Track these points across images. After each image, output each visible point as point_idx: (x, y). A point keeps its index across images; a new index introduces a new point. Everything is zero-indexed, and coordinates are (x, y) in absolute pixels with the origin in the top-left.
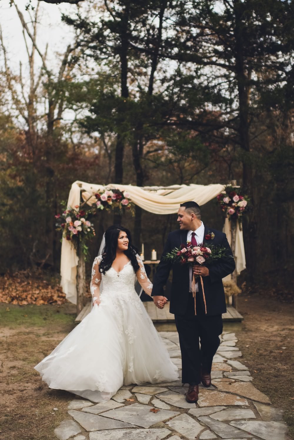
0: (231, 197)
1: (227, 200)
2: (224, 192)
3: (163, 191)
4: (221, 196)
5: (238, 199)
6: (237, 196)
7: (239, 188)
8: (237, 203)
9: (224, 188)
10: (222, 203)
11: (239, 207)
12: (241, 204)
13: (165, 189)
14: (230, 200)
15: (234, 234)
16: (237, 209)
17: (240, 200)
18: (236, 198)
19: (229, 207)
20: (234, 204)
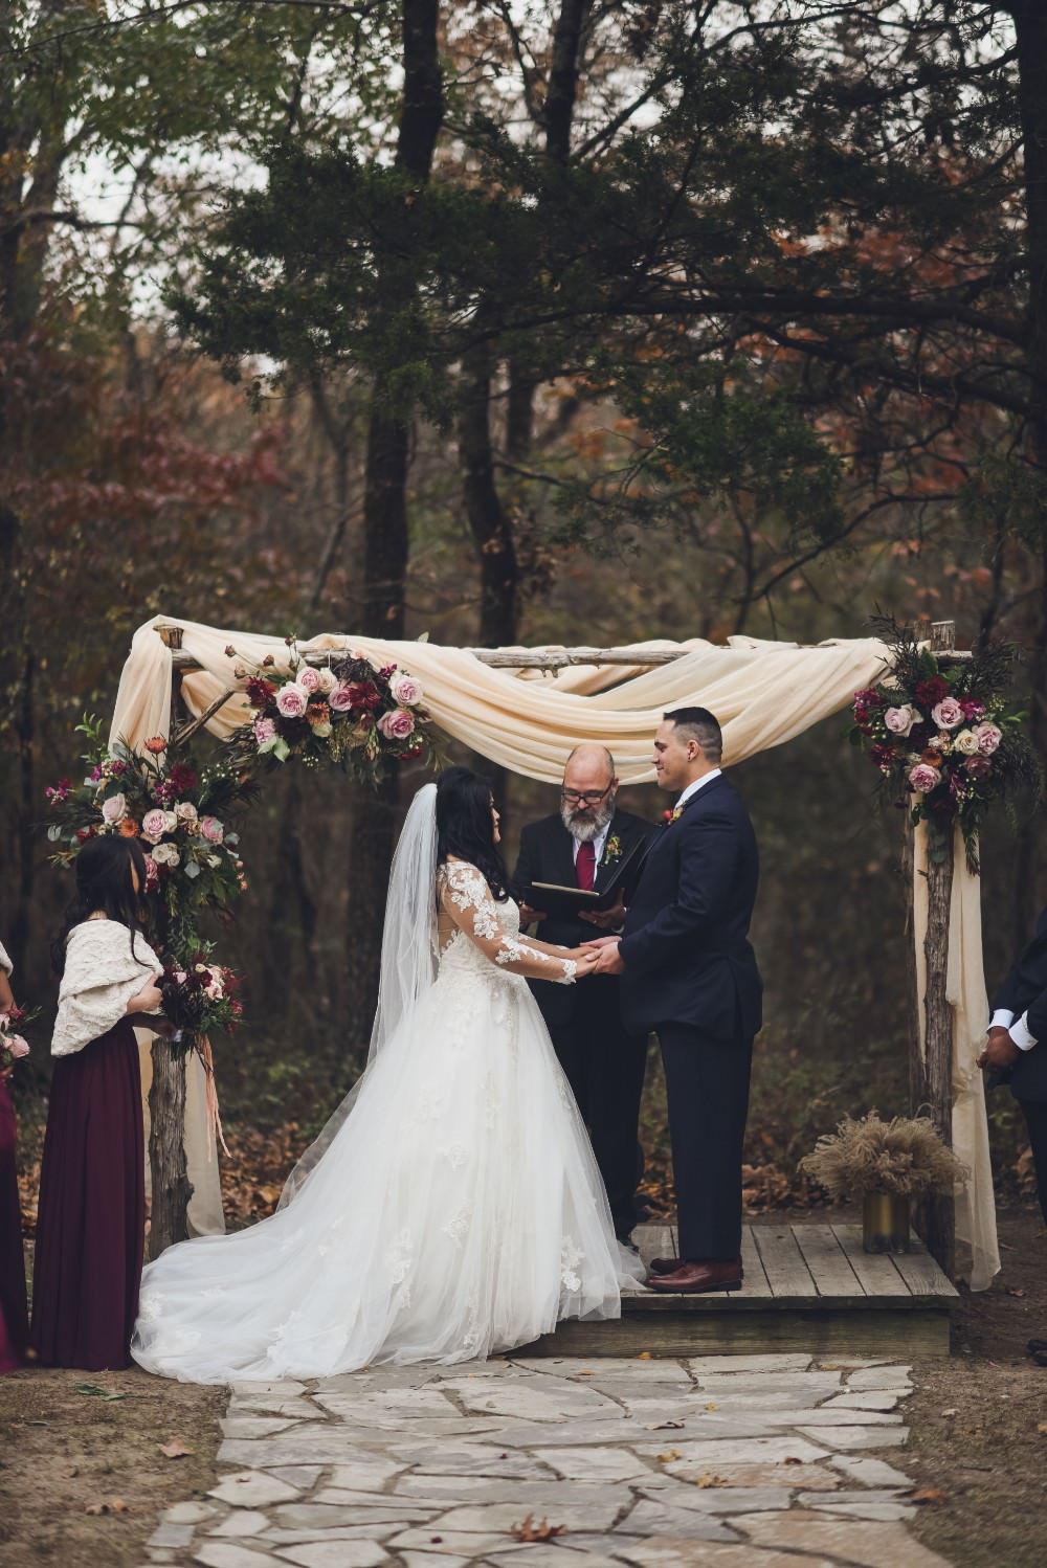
0: (924, 705)
1: (900, 718)
2: (892, 682)
3: (589, 671)
4: (874, 700)
5: (958, 717)
6: (951, 702)
7: (966, 661)
8: (953, 733)
9: (891, 657)
10: (880, 732)
11: (959, 757)
12: (969, 740)
13: (597, 662)
14: (919, 720)
15: (940, 893)
16: (953, 763)
17: (968, 723)
18: (948, 711)
19: (914, 757)
20: (935, 742)
